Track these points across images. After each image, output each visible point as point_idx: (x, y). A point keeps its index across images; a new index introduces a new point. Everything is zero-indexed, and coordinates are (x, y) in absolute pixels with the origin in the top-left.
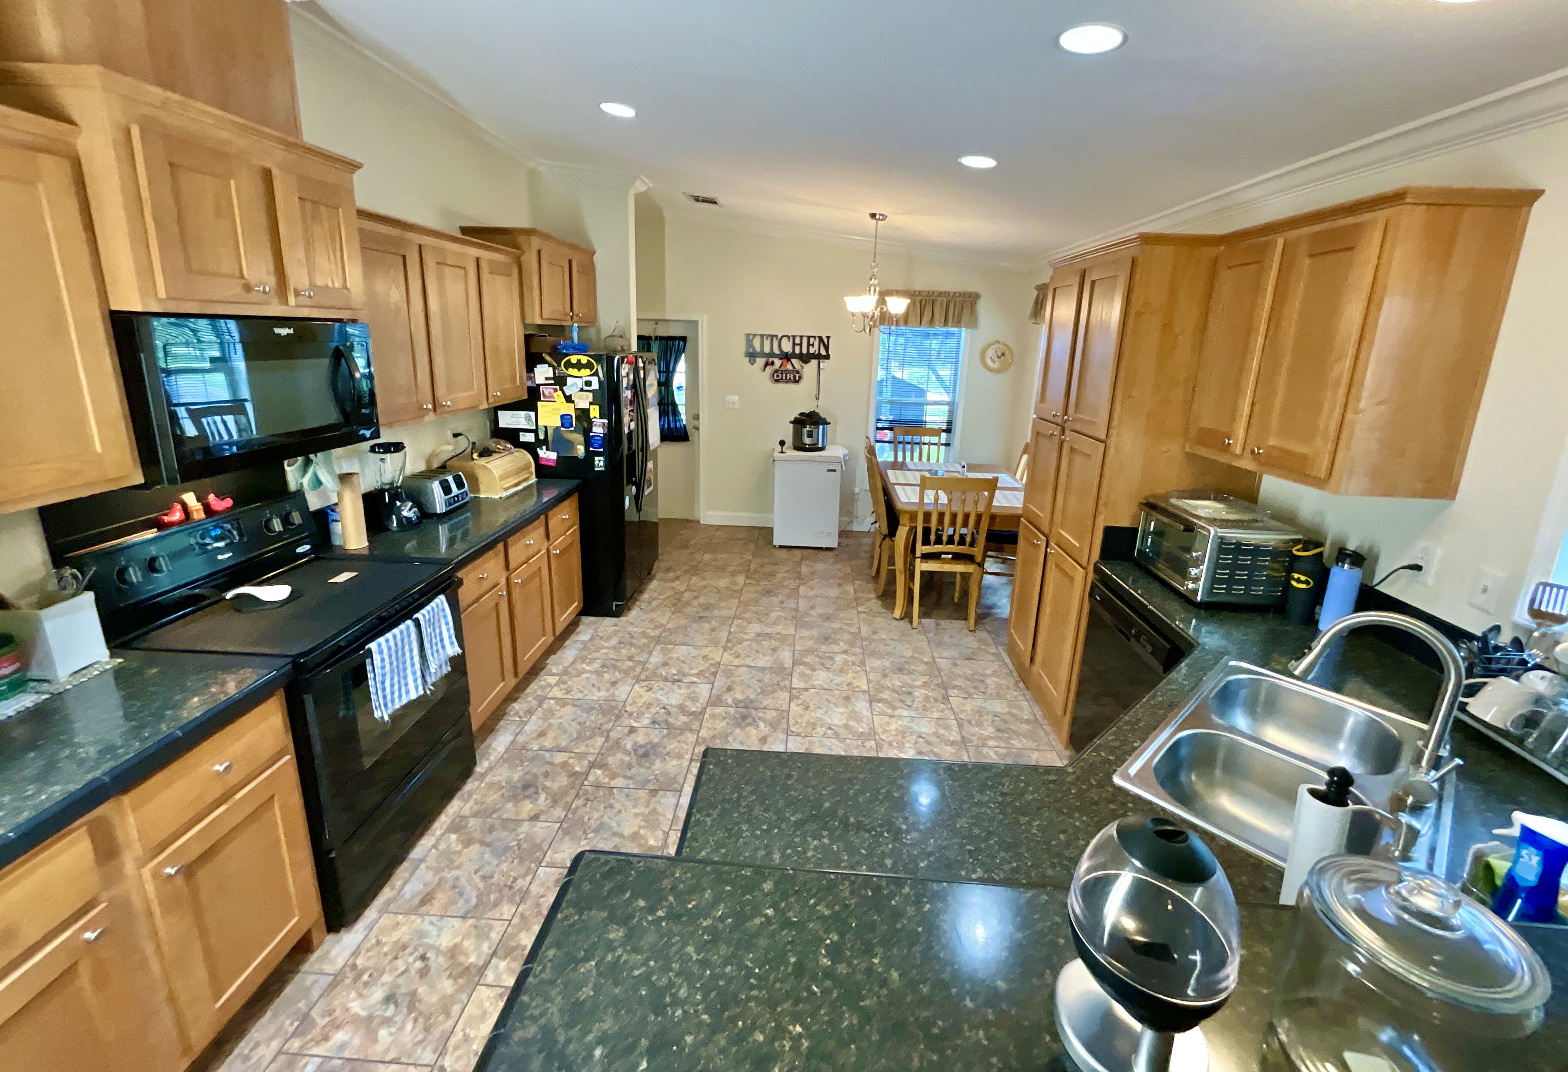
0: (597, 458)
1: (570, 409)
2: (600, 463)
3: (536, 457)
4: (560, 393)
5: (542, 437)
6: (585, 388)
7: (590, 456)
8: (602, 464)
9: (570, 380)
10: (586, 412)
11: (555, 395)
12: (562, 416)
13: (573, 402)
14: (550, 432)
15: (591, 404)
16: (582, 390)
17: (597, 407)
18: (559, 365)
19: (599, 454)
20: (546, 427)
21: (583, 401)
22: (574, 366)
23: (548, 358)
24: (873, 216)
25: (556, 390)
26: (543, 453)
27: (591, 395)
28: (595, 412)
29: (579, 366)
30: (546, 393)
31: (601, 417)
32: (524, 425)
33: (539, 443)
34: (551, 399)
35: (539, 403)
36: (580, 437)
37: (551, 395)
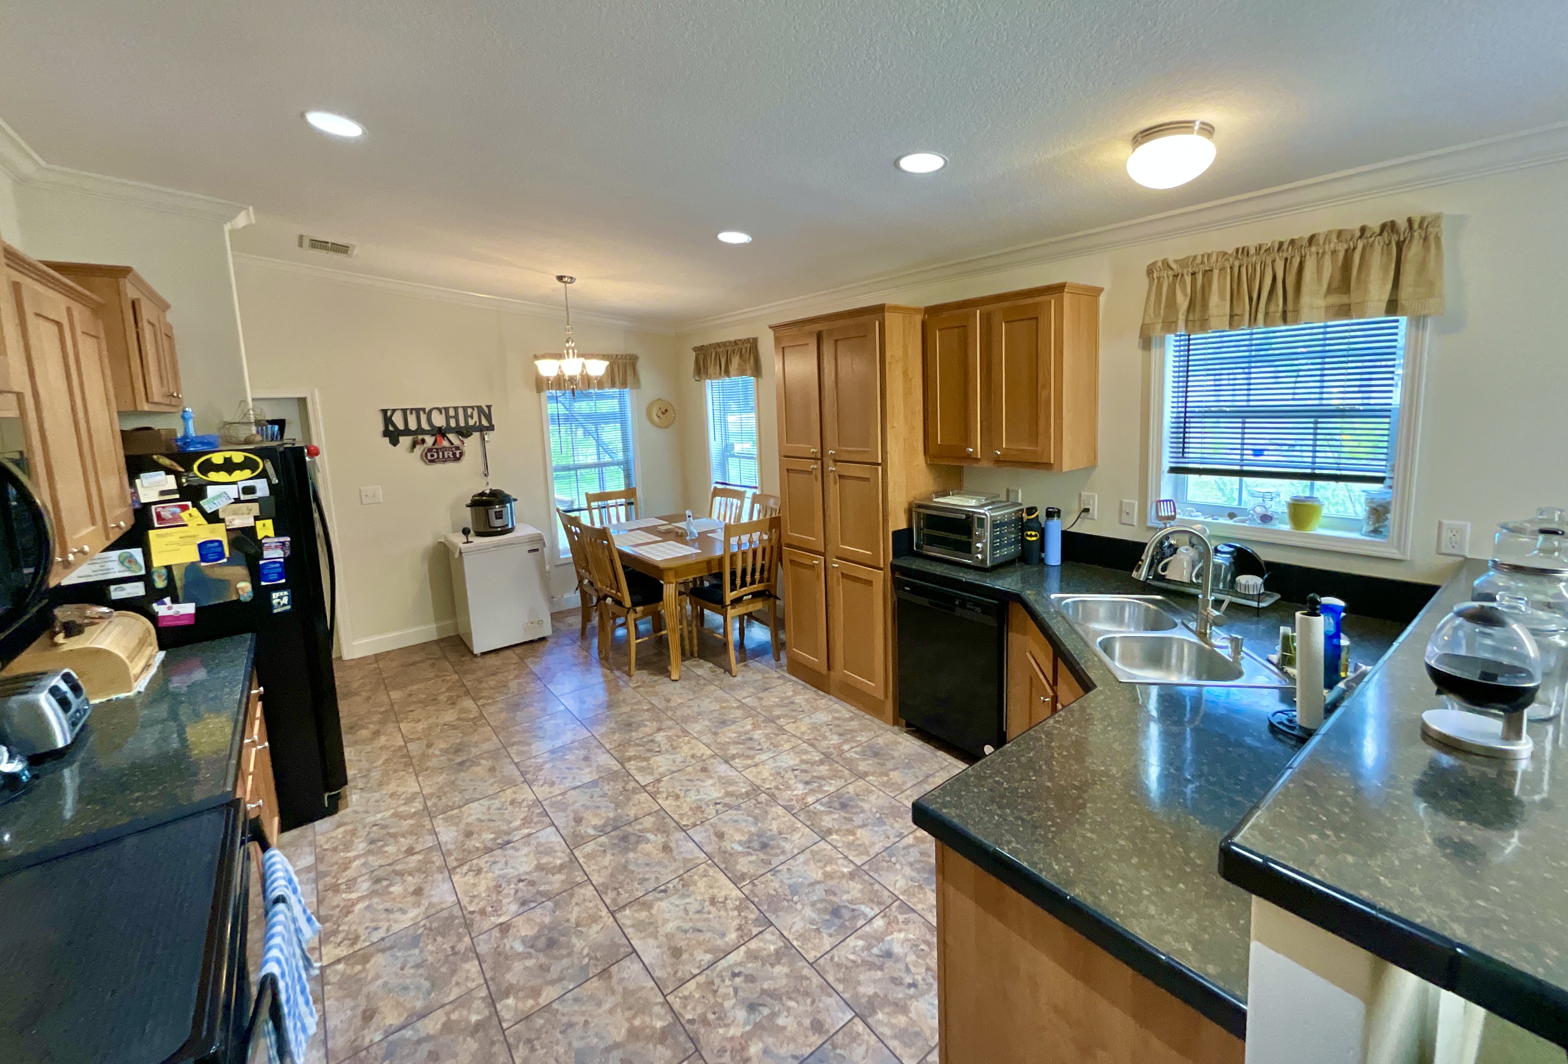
0: (275, 595)
1: (218, 533)
2: (281, 600)
3: (153, 617)
4: (194, 511)
5: (160, 583)
6: (243, 497)
7: (262, 595)
8: (285, 600)
9: (211, 490)
10: (250, 531)
11: (185, 515)
12: (201, 546)
13: (222, 521)
14: (177, 574)
15: (256, 518)
16: (237, 501)
17: (269, 523)
18: (189, 469)
19: (278, 588)
20: (169, 568)
21: (242, 519)
22: (218, 468)
23: (165, 461)
24: (560, 278)
25: (184, 508)
26: (164, 609)
27: (256, 506)
28: (265, 529)
29: (229, 466)
30: (166, 514)
31: (277, 534)
32: (117, 572)
33: (154, 595)
34: (176, 523)
35: (152, 533)
36: (241, 571)
37: (176, 517)
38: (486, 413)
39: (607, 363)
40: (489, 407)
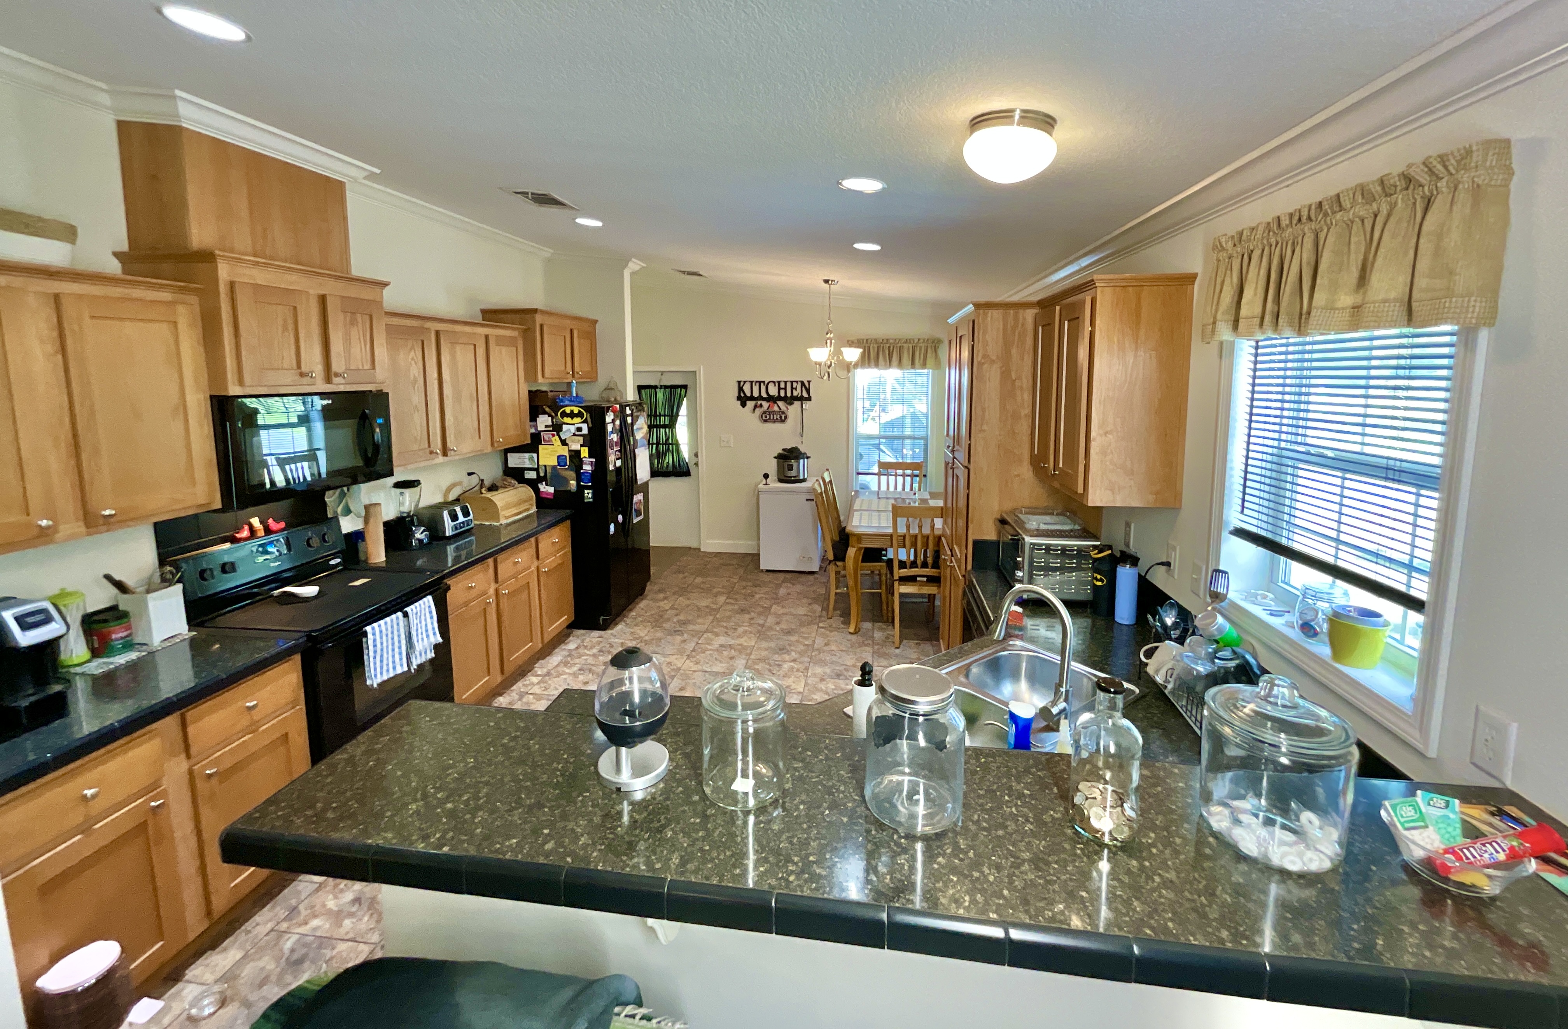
0: (586, 491)
1: (564, 451)
2: (588, 494)
3: (537, 491)
4: (557, 437)
5: (542, 474)
6: (577, 433)
7: (581, 489)
8: (590, 496)
9: (565, 427)
10: (578, 452)
11: (553, 439)
12: (559, 457)
13: (567, 445)
14: (549, 470)
15: (582, 446)
16: (574, 435)
17: (586, 449)
18: (557, 415)
19: (588, 488)
20: (545, 466)
21: (575, 446)
22: (568, 415)
23: (547, 409)
24: (826, 281)
25: (553, 435)
26: (543, 487)
27: (581, 438)
28: (585, 452)
29: (572, 415)
30: (546, 438)
31: (590, 457)
32: (528, 465)
33: (540, 479)
34: (550, 443)
35: (540, 447)
36: (572, 474)
37: (550, 441)
38: (805, 386)
39: (860, 350)
40: (809, 382)
